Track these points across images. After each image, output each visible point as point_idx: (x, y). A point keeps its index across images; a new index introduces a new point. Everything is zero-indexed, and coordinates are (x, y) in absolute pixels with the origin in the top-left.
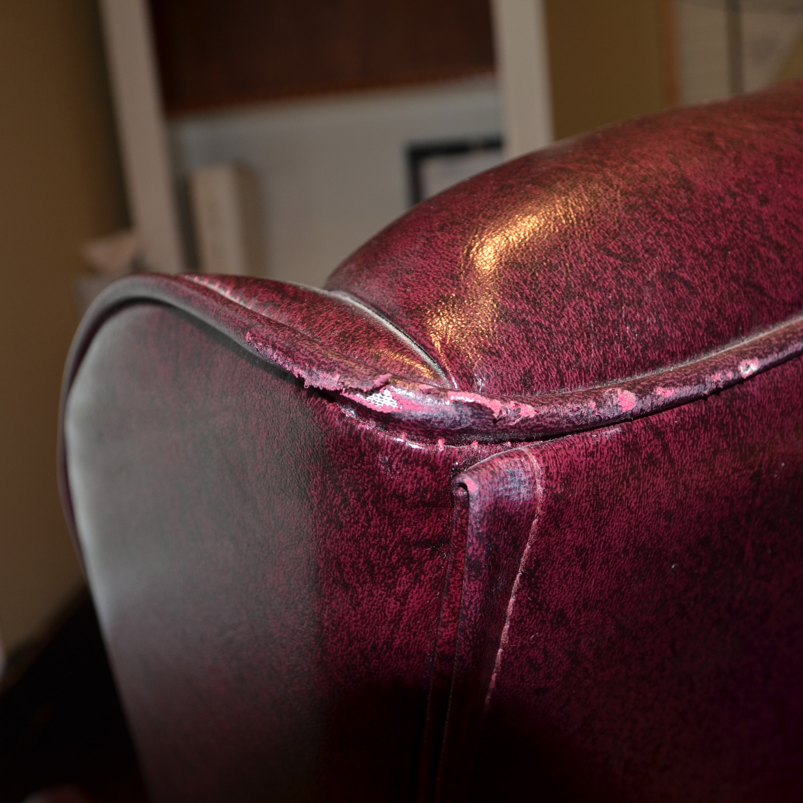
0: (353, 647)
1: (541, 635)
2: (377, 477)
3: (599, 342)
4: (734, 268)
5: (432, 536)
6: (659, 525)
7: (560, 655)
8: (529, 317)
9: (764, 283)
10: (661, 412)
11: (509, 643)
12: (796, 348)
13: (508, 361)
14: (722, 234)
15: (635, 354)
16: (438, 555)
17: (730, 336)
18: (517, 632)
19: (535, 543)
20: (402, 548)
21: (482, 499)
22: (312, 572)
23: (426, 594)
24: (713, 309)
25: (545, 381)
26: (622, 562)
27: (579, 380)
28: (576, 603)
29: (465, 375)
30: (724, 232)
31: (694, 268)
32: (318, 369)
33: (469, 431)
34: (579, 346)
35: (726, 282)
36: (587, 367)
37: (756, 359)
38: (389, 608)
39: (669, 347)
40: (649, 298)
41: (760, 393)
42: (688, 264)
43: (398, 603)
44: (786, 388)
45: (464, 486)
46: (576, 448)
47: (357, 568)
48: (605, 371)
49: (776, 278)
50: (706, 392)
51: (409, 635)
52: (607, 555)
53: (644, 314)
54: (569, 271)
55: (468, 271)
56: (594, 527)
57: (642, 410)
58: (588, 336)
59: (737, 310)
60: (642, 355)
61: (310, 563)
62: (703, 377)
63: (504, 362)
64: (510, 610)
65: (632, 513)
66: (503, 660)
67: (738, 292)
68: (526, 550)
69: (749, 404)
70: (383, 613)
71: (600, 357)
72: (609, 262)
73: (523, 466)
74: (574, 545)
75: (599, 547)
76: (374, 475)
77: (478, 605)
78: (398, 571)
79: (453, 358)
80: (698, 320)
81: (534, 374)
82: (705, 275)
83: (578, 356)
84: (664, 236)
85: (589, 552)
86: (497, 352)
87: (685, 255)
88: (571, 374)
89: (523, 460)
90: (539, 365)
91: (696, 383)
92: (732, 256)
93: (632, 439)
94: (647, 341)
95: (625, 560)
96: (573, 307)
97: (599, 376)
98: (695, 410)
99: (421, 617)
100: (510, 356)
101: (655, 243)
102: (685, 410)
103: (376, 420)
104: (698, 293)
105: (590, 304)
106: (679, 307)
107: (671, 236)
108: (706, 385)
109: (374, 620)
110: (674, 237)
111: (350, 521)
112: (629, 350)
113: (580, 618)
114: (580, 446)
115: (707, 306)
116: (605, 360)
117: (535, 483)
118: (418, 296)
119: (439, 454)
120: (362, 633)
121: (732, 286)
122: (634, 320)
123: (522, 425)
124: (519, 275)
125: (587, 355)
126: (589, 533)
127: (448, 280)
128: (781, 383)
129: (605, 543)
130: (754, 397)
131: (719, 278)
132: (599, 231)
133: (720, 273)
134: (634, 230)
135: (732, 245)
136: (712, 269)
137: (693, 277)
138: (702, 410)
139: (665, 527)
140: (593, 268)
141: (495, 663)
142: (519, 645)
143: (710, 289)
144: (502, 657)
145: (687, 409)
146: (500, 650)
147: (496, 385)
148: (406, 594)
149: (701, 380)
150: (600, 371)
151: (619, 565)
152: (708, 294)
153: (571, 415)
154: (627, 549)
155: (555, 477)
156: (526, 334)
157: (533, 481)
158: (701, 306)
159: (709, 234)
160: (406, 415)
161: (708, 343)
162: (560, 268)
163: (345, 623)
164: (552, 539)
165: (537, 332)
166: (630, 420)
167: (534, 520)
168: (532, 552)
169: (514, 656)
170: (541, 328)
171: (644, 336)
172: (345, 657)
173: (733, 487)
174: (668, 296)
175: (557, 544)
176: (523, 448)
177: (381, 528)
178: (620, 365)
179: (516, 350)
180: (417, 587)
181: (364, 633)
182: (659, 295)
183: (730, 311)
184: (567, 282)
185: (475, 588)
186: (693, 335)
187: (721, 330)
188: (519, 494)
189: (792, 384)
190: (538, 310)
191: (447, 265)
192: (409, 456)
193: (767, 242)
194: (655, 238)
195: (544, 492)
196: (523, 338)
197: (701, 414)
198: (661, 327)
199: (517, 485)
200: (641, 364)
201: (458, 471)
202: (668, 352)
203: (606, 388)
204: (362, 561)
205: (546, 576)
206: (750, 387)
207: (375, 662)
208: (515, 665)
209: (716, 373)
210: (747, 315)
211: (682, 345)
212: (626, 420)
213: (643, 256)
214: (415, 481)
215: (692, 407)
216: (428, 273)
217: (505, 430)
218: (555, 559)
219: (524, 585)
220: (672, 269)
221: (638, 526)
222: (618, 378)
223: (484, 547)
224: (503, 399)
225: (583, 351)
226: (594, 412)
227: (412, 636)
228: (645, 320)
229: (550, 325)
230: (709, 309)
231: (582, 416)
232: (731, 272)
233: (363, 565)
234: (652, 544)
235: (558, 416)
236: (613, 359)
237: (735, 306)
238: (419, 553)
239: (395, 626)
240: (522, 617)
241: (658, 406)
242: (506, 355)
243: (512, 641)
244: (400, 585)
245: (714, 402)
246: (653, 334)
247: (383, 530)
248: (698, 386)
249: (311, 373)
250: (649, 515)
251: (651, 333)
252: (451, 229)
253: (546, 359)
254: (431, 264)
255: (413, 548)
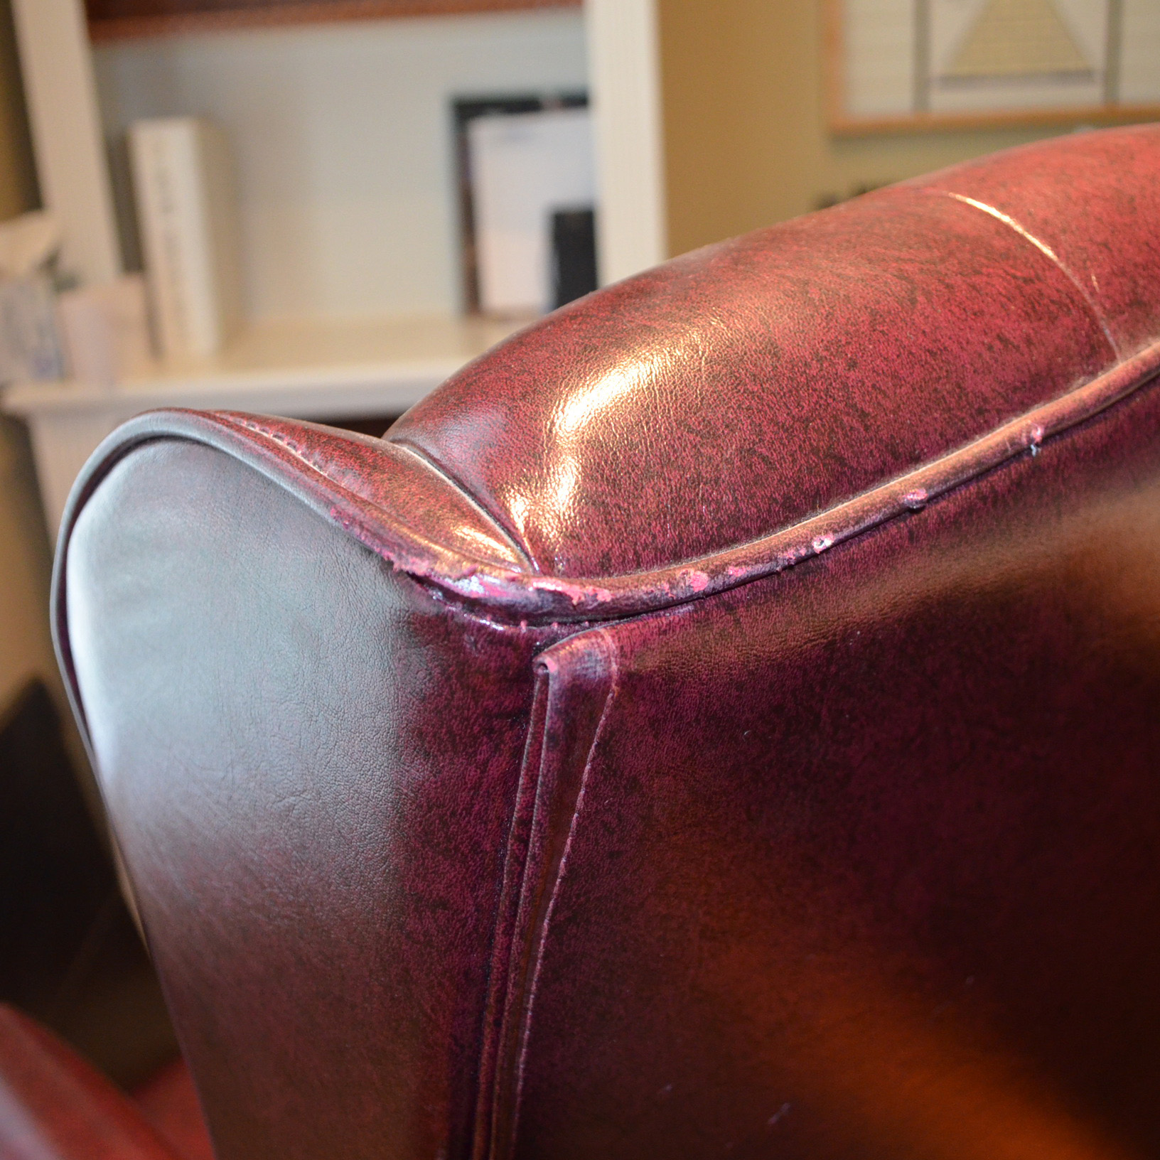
0: (433, 812)
1: (615, 800)
2: (462, 655)
3: (675, 522)
4: (814, 440)
5: (513, 708)
6: (730, 696)
7: (634, 819)
8: (609, 499)
9: (844, 454)
10: (733, 588)
11: (584, 808)
12: (874, 520)
13: (587, 544)
14: (804, 404)
15: (710, 532)
16: (517, 726)
17: (807, 511)
18: (592, 798)
19: (610, 715)
20: (483, 720)
21: (561, 677)
22: (392, 741)
23: (505, 763)
24: (790, 484)
25: (622, 562)
26: (694, 730)
27: (655, 561)
28: (648, 770)
29: (546, 559)
30: (807, 402)
31: (773, 443)
32: (407, 554)
33: (550, 614)
34: (656, 527)
35: (805, 454)
36: (662, 547)
37: (831, 534)
38: (469, 775)
39: (744, 524)
40: (726, 477)
41: (835, 566)
42: (767, 439)
43: (479, 771)
44: (862, 559)
45: (545, 666)
46: (649, 627)
47: (439, 738)
48: (680, 550)
49: (858, 448)
50: (778, 569)
51: (488, 801)
52: (679, 725)
53: (720, 492)
54: (650, 450)
55: (550, 449)
56: (666, 698)
57: (714, 589)
58: (665, 517)
59: (815, 484)
60: (717, 533)
61: (390, 732)
62: (775, 554)
63: (584, 546)
64: (585, 776)
65: (703, 684)
66: (578, 824)
67: (816, 465)
68: (601, 722)
69: (823, 576)
70: (463, 780)
71: (676, 537)
72: (689, 440)
73: (599, 647)
74: (647, 716)
75: (671, 717)
76: (459, 653)
77: (556, 773)
78: (479, 740)
79: (536, 542)
80: (774, 496)
81: (611, 556)
82: (783, 449)
83: (654, 537)
84: (745, 410)
85: (661, 722)
86: (577, 535)
87: (765, 429)
88: (647, 555)
89: (600, 640)
90: (616, 547)
91: (768, 560)
92: (813, 428)
93: (704, 616)
94: (722, 519)
95: (696, 729)
96: (652, 488)
97: (674, 555)
98: (767, 585)
99: (500, 784)
100: (589, 539)
101: (736, 418)
102: (757, 586)
103: (463, 603)
104: (776, 469)
105: (668, 483)
106: (756, 483)
107: (752, 409)
108: (778, 562)
109: (454, 787)
110: (755, 410)
111: (433, 694)
112: (704, 529)
113: (653, 784)
114: (653, 625)
115: (784, 482)
116: (681, 540)
117: (610, 661)
118: (500, 474)
119: (521, 635)
120: (441, 799)
121: (811, 459)
122: (710, 499)
123: (599, 608)
124: (600, 454)
125: (663, 536)
126: (660, 705)
127: (530, 458)
128: (857, 554)
129: (677, 713)
130: (828, 570)
131: (798, 452)
132: (680, 406)
133: (800, 446)
134: (715, 405)
135: (814, 415)
136: (791, 443)
137: (772, 453)
138: (774, 585)
139: (737, 696)
140: (673, 447)
141: (570, 828)
142: (594, 810)
143: (788, 464)
144: (578, 821)
145: (759, 584)
146: (576, 815)
147: (575, 568)
148: (485, 763)
149: (773, 558)
150: (675, 551)
151: (691, 733)
152: (786, 469)
153: (645, 597)
154: (699, 718)
155: (629, 656)
156: (606, 517)
157: (609, 660)
158: (779, 481)
159: (791, 405)
160: (492, 600)
161: (784, 518)
162: (640, 447)
163: (425, 790)
164: (626, 711)
165: (616, 514)
166: (703, 598)
167: (608, 695)
168: (607, 724)
169: (589, 821)
170: (620, 510)
171: (719, 515)
172: (424, 823)
173: (806, 656)
174: (745, 473)
175: (631, 715)
176: (600, 629)
177: (464, 701)
178: (695, 544)
179: (595, 533)
180: (497, 755)
181: (444, 799)
182: (736, 472)
183: (808, 485)
184: (646, 462)
185: (553, 758)
186: (769, 511)
187: (797, 504)
188: (595, 672)
189: (868, 555)
190: (617, 491)
191: (530, 441)
192: (494, 637)
193: (851, 411)
194: (735, 412)
195: (618, 669)
196: (602, 521)
197: (774, 588)
198: (737, 505)
199: (593, 664)
200: (715, 542)
201: (539, 650)
202: (743, 529)
203: (679, 568)
204: (444, 731)
205: (621, 745)
206: (824, 560)
207: (454, 828)
208: (589, 828)
209: (789, 550)
210: (825, 488)
211: (757, 521)
212: (699, 598)
213: (723, 432)
214: (499, 659)
215: (764, 582)
216: (511, 449)
217: (584, 613)
218: (628, 730)
219: (599, 754)
220: (751, 445)
221: (709, 697)
222: (692, 556)
223: (562, 720)
224: (582, 584)
225: (659, 531)
226: (667, 594)
227: (491, 803)
228: (722, 498)
229: (629, 507)
230: (786, 484)
231: (655, 597)
232: (811, 445)
233: (445, 734)
234: (723, 713)
235: (633, 599)
236: (688, 539)
237: (813, 480)
238: (500, 724)
239: (474, 793)
240: (597, 783)
241: (730, 585)
242: (585, 539)
243: (587, 806)
244: (481, 754)
245: (787, 576)
246: (729, 512)
247: (466, 703)
248: (770, 563)
249: (400, 557)
250: (720, 686)
251: (727, 511)
252: (533, 399)
253: (623, 541)
254: (513, 439)
255: (494, 719)
